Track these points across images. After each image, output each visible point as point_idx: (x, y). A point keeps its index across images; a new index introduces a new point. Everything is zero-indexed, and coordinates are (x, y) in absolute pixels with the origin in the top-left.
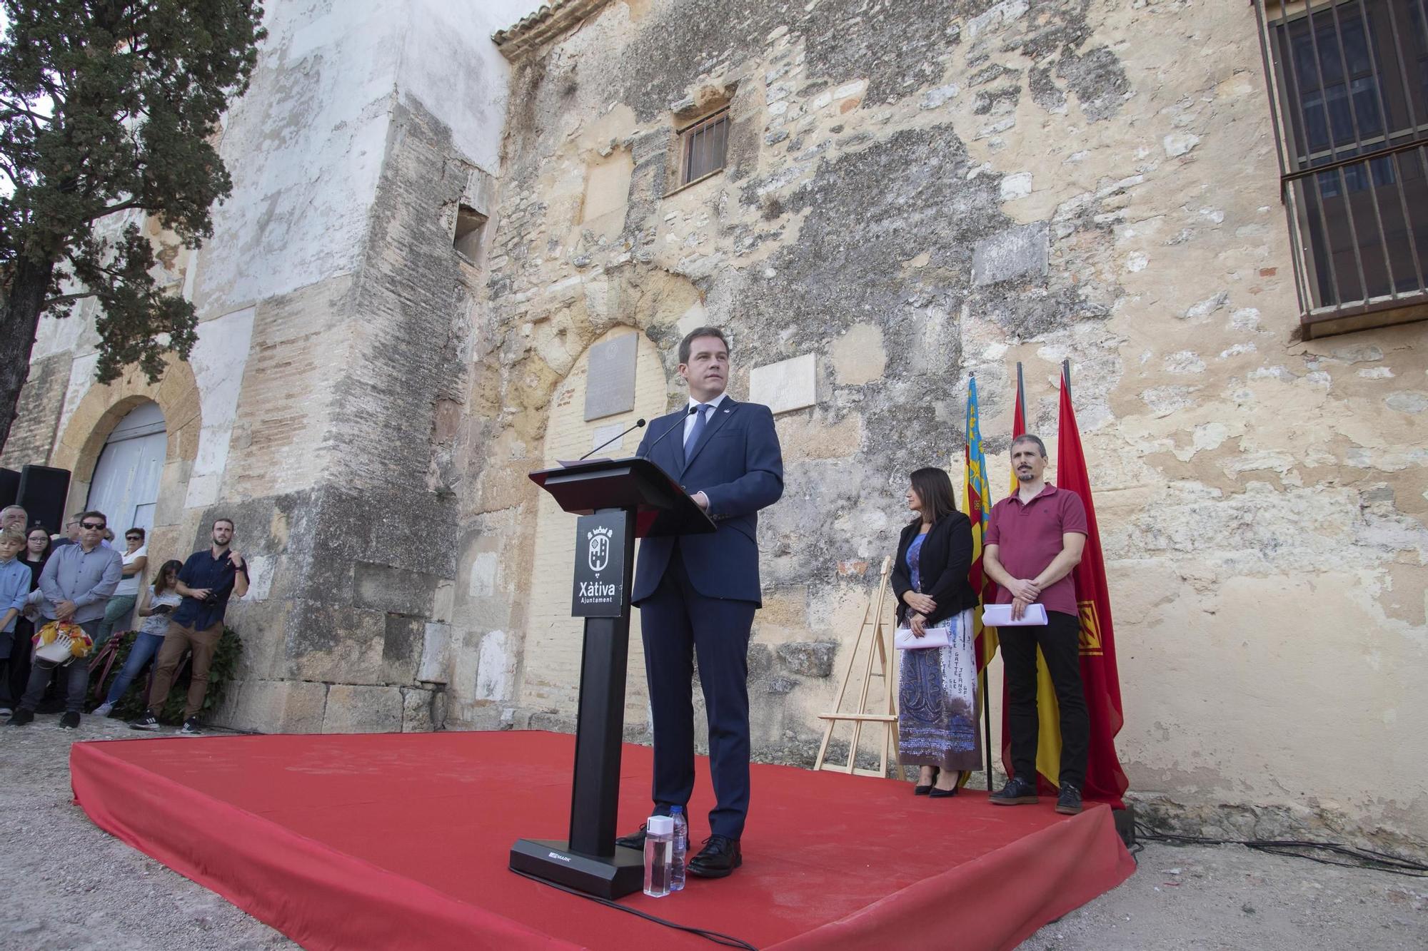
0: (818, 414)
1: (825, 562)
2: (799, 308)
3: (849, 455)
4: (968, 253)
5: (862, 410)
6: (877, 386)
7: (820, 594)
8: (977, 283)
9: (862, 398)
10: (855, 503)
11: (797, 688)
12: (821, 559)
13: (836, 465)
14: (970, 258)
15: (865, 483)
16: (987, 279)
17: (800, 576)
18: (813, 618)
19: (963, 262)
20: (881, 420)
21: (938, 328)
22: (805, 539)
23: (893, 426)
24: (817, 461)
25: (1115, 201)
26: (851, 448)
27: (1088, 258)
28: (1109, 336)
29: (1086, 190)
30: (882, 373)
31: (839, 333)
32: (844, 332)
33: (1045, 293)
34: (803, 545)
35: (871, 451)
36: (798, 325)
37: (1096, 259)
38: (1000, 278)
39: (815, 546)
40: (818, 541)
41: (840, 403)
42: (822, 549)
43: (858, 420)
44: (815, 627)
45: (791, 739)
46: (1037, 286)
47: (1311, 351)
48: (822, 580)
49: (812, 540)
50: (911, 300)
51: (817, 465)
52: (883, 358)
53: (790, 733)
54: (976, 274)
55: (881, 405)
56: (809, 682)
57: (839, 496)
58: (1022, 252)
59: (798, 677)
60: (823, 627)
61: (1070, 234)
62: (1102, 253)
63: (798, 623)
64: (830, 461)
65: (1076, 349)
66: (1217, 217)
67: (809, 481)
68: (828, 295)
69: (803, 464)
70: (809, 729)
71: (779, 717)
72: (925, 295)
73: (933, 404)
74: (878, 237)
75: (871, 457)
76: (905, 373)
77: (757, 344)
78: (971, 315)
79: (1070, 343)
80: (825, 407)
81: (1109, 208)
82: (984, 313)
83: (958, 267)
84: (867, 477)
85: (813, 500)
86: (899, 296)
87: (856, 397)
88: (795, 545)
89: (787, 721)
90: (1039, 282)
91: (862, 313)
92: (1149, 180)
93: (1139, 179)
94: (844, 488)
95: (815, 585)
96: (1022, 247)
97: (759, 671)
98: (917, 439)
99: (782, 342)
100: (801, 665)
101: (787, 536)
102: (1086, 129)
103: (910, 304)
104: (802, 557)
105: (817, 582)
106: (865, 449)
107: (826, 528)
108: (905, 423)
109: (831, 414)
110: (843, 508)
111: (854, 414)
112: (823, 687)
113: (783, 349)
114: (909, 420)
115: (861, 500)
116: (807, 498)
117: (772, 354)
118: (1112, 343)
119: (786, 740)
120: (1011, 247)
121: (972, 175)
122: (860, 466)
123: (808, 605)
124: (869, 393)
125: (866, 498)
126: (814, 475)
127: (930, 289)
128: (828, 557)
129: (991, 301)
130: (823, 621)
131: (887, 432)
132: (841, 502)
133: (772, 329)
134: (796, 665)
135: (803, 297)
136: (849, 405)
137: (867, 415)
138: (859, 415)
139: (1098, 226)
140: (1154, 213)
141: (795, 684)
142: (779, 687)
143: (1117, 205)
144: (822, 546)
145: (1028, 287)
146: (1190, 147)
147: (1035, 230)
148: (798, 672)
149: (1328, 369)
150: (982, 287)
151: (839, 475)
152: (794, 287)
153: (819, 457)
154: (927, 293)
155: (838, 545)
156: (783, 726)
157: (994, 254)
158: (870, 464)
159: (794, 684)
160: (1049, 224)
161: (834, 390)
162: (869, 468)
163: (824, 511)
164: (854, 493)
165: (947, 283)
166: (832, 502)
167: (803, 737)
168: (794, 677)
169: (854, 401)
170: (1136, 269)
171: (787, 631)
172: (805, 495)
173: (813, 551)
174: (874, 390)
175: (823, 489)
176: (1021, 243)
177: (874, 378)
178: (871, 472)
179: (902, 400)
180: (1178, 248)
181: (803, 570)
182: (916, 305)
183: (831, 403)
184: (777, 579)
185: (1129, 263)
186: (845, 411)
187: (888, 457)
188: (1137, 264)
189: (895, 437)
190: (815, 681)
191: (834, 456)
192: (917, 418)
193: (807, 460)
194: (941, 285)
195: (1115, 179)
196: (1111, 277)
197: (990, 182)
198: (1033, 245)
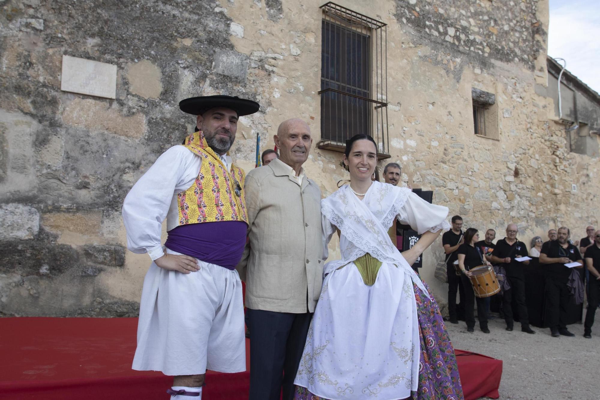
0: (115, 105)
1: (115, 197)
2: (102, 28)
3: (136, 138)
4: (212, 52)
5: (146, 113)
6: (156, 102)
7: (111, 216)
8: (215, 70)
9: (146, 106)
10: (138, 167)
11: (102, 273)
12: (112, 196)
13: (127, 141)
14: (212, 55)
15: (145, 157)
16: (220, 70)
17: (97, 204)
18: (105, 231)
19: (209, 55)
20: (157, 124)
21: (189, 83)
22: (100, 181)
23: (164, 129)
24: (114, 135)
25: (273, 62)
26: (138, 135)
27: (261, 83)
28: (265, 122)
29: (264, 51)
30: (159, 96)
31: (133, 60)
32: (136, 60)
33: (244, 91)
34: (98, 185)
35: (149, 139)
36: (102, 39)
37: (264, 85)
38: (226, 73)
39: (108, 187)
40: (110, 184)
41: (130, 104)
42: (112, 189)
43: (143, 119)
44: (106, 236)
45: (100, 303)
46: (241, 86)
47: (320, 153)
48: (113, 208)
49: (105, 182)
50: (180, 62)
51: (113, 137)
52: (160, 88)
53: (99, 300)
54: (215, 65)
55: (156, 114)
56: (110, 269)
57: (127, 160)
58: (237, 66)
59: (102, 266)
60: (112, 236)
61: (256, 68)
62: (266, 84)
63: (93, 233)
64: (123, 138)
65: (253, 123)
66: (302, 88)
67: (107, 146)
68: (126, 30)
69: (103, 134)
70: (111, 296)
71: (91, 290)
72: (187, 63)
73: (186, 125)
74: (163, 13)
75: (149, 143)
76: (172, 102)
77: (67, 37)
78: (210, 86)
79: (251, 119)
80: (121, 104)
81: (270, 64)
82: (217, 88)
83: (206, 57)
84: (147, 154)
85: (108, 159)
86: (174, 56)
87: (142, 104)
88: (93, 184)
89: (96, 293)
90: (243, 84)
91: (149, 54)
92: (284, 60)
93: (282, 57)
94: (131, 156)
95: (108, 211)
96: (238, 63)
97: (72, 262)
98: (177, 141)
99: (89, 46)
100: (105, 259)
101: (86, 177)
102: (267, 21)
103: (178, 64)
104: (98, 192)
105: (110, 209)
106: (146, 137)
107: (116, 177)
108: (171, 130)
109: (125, 110)
110: (129, 167)
111: (141, 114)
112: (119, 272)
113: (90, 51)
114: (174, 129)
115: (142, 166)
116: (105, 156)
117: (80, 51)
118: (266, 126)
119: (95, 303)
120: (232, 60)
121: (217, 10)
122: (143, 146)
123: (102, 222)
124: (150, 105)
125: (145, 166)
126: (111, 143)
127: (190, 60)
128: (116, 195)
129: (221, 83)
130: (112, 233)
131: (161, 132)
132: (128, 164)
133: (81, 33)
134: (101, 258)
135: (106, 22)
136: (137, 107)
137: (148, 118)
138: (144, 116)
139: (266, 70)
140: (283, 75)
141: (102, 270)
142: (90, 272)
143: (273, 64)
144: (113, 187)
145: (238, 85)
146: (298, 54)
147: (244, 58)
148: (102, 263)
149: (322, 161)
150: (217, 74)
151: (128, 148)
152: (99, 11)
153: (115, 133)
154: (188, 62)
155: (124, 189)
156: (93, 295)
157: (225, 59)
158: (149, 147)
159: (100, 270)
160: (248, 58)
161: (128, 95)
162: (148, 149)
163: (116, 166)
164: (137, 161)
165: (199, 62)
166: (122, 163)
167: (108, 301)
168: (99, 266)
169: (140, 106)
170: (276, 97)
171: (86, 237)
172: (103, 154)
173: (106, 190)
174: (153, 104)
175: (116, 154)
176: (237, 61)
177: (154, 97)
178: (149, 152)
179: (168, 116)
180: (289, 94)
181: (98, 200)
182: (182, 66)
183: (125, 102)
184: (77, 203)
185: (274, 93)
186: (134, 110)
187: (160, 146)
188: (277, 95)
189: (165, 136)
190: (114, 269)
191: (127, 136)
192: (178, 129)
193: (106, 132)
194: (196, 62)
195: (275, 52)
196: (268, 96)
197: (227, 20)
198: (242, 65)
